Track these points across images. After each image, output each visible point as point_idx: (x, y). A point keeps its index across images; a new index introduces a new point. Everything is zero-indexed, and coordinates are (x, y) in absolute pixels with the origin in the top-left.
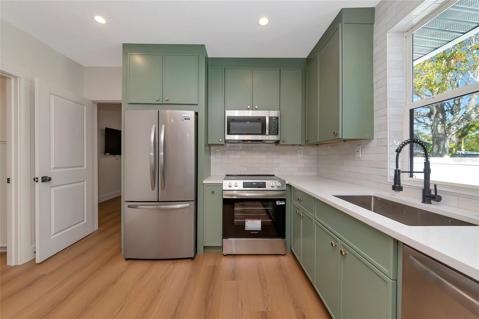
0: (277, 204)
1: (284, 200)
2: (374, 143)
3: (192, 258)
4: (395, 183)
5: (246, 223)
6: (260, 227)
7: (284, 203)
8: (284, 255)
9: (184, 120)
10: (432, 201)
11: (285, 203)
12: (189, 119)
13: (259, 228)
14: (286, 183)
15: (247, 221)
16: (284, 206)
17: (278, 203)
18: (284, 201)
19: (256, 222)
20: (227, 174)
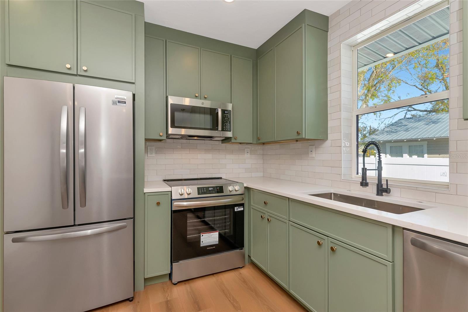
0: (235, 211)
1: (242, 205)
2: (328, 143)
3: (131, 299)
4: (363, 180)
5: (201, 237)
6: (218, 240)
7: (242, 209)
8: (243, 267)
9: (118, 103)
10: (384, 193)
11: (244, 209)
12: (125, 102)
13: (216, 242)
14: (245, 186)
15: (202, 236)
16: (242, 212)
17: (237, 209)
18: (242, 207)
19: (213, 235)
20: (165, 179)
